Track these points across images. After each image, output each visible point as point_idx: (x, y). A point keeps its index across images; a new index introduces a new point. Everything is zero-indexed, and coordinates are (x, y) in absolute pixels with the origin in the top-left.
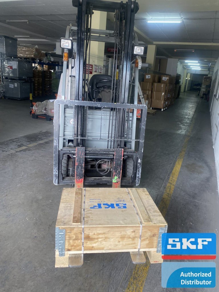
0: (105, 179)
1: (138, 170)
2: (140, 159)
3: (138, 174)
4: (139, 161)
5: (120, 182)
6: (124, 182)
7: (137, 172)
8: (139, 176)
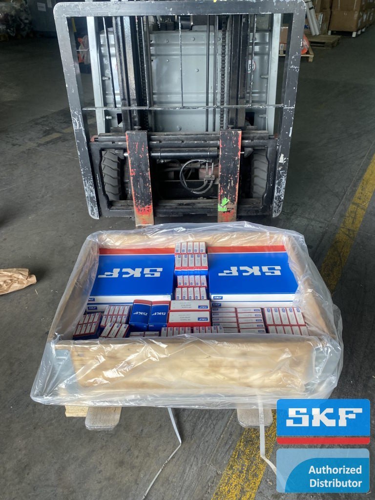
0: (202, 203)
1: (277, 182)
2: (282, 155)
3: (278, 192)
4: (282, 159)
5: (235, 211)
6: (245, 210)
7: (276, 186)
8: (279, 196)
